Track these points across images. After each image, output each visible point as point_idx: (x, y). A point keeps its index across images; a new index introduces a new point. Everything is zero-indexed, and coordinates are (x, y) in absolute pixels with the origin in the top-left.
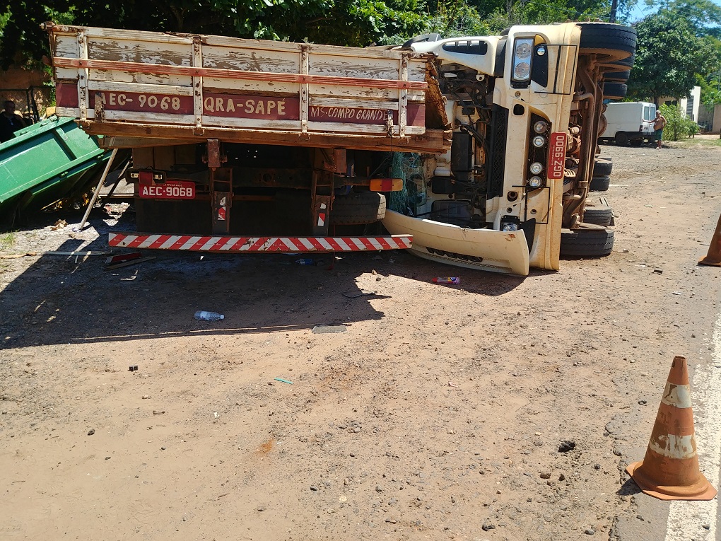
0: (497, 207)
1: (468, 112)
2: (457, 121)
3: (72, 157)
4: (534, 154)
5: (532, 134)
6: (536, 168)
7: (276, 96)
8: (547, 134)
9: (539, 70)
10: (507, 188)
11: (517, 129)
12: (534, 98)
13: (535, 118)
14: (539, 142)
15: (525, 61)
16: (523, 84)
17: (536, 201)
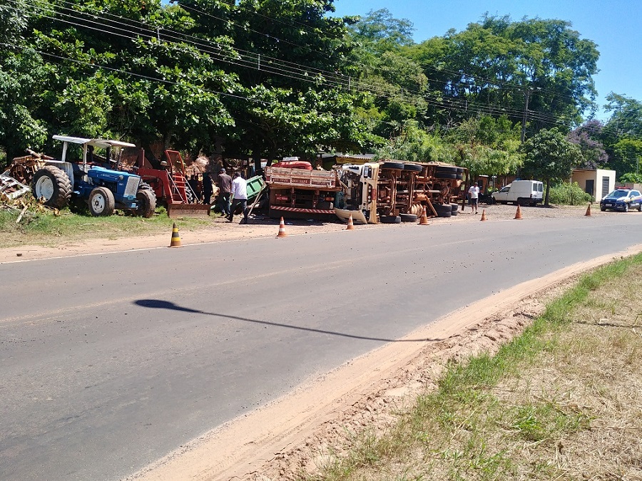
0: (361, 207)
1: (355, 183)
2: (352, 186)
3: (254, 191)
4: (370, 194)
5: (368, 189)
6: (369, 197)
7: (306, 180)
8: (371, 189)
9: (370, 174)
10: (363, 202)
11: (365, 187)
12: (369, 180)
13: (370, 185)
14: (370, 191)
15: (367, 172)
16: (367, 177)
17: (370, 205)
